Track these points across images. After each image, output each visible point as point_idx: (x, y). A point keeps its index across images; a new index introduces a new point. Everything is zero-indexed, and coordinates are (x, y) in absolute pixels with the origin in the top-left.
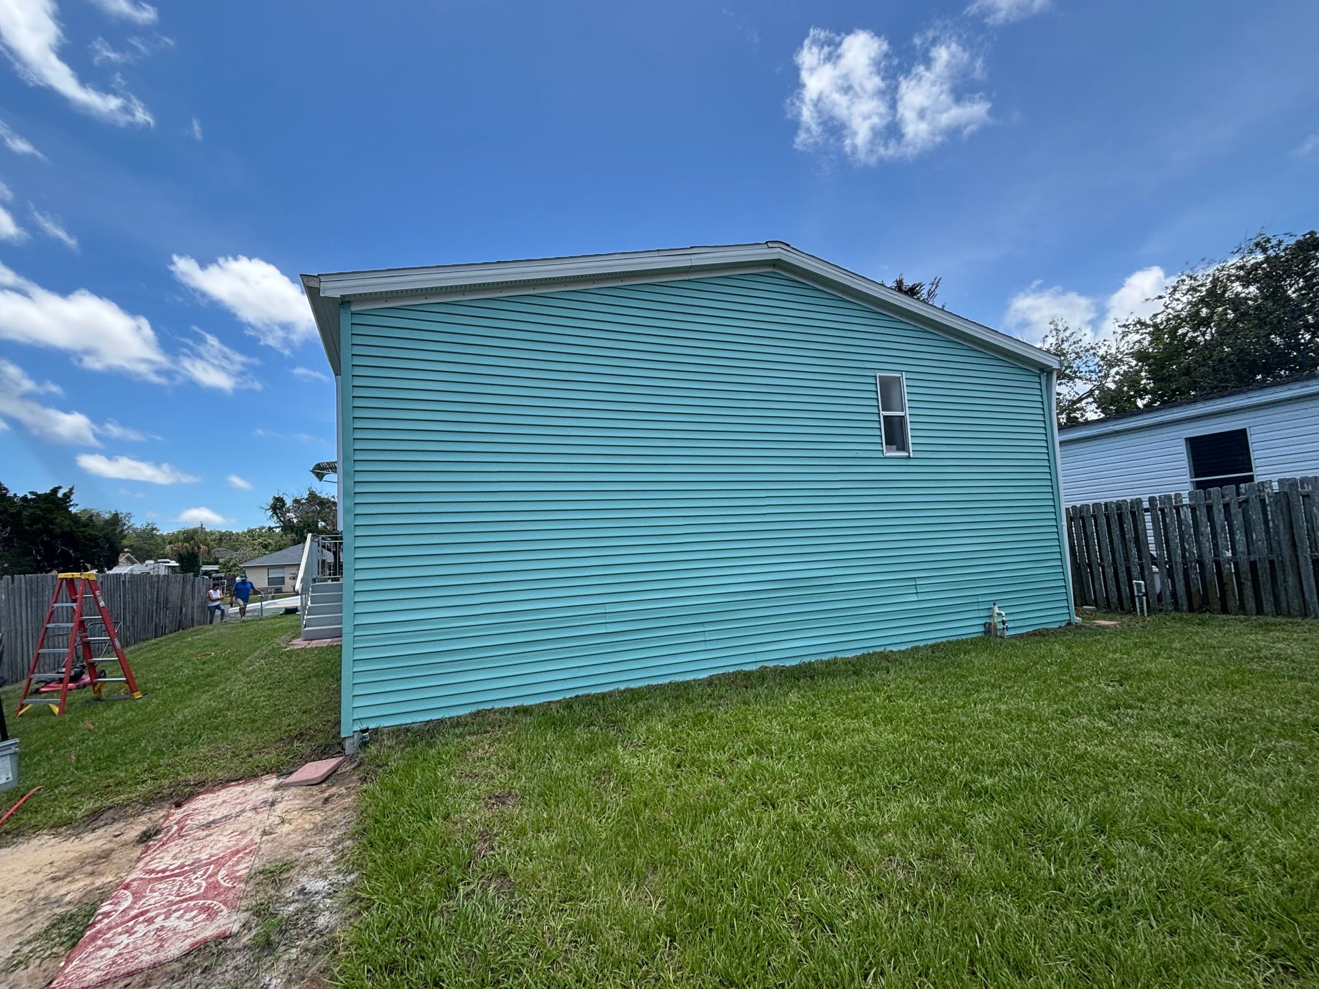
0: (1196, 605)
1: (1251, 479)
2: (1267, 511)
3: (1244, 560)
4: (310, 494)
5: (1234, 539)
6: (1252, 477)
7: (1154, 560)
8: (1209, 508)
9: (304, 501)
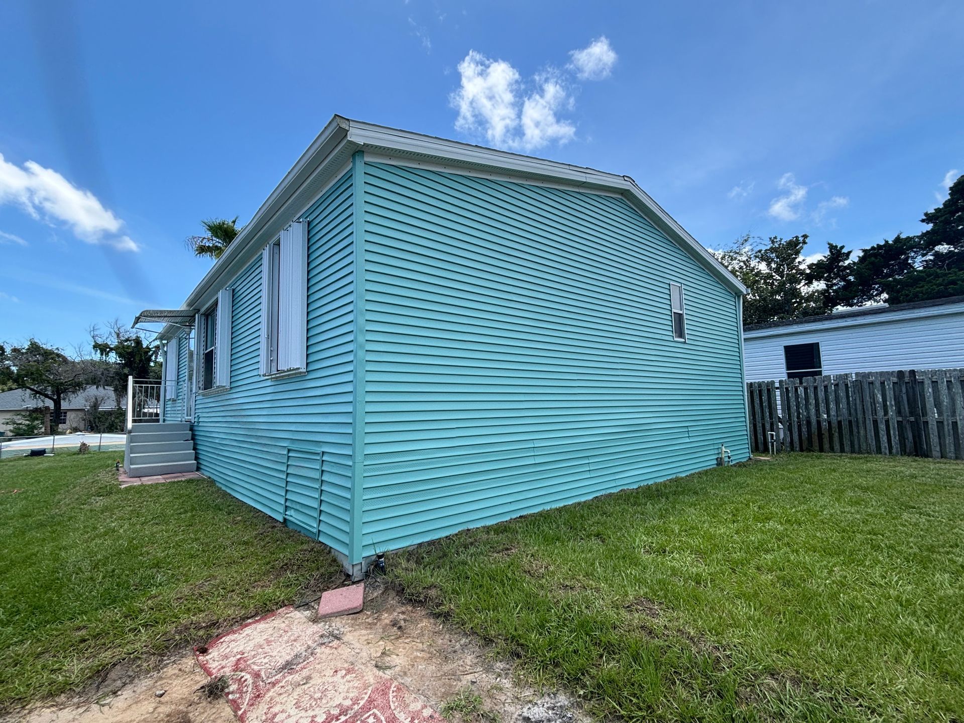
0: (804, 448)
1: (820, 373)
2: (848, 391)
3: (834, 421)
4: (32, 344)
5: (829, 407)
6: (821, 371)
7: (780, 420)
8: (816, 388)
9: (24, 351)
